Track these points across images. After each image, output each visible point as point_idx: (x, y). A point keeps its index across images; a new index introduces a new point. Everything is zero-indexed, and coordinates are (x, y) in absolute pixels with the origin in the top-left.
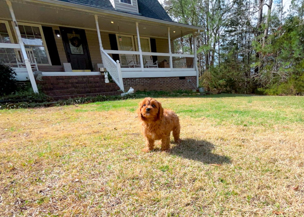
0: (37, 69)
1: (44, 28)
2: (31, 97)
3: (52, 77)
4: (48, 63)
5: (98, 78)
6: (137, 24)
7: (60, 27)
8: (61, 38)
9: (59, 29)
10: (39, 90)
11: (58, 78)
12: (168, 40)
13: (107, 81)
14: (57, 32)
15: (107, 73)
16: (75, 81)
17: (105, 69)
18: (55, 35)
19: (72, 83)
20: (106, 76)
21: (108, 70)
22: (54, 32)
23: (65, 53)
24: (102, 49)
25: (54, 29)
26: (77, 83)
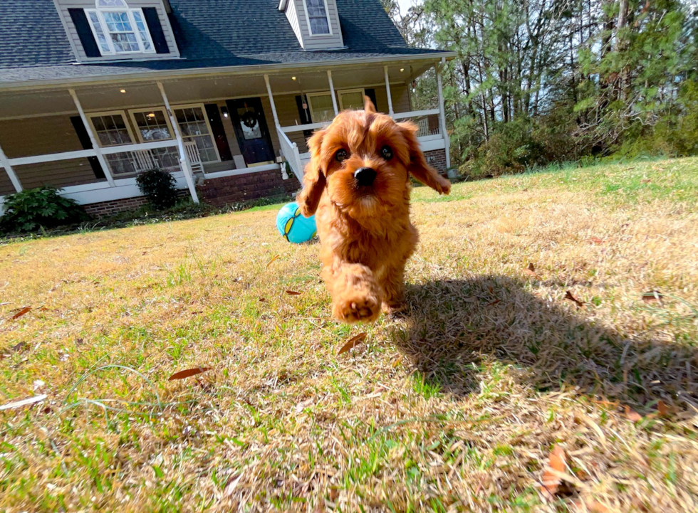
0: (203, 170)
1: (207, 106)
2: (190, 208)
3: (215, 179)
4: (217, 159)
5: (274, 174)
6: (329, 73)
7: (227, 101)
8: (230, 118)
9: (225, 105)
10: (200, 199)
11: (223, 180)
12: (385, 87)
13: (285, 177)
14: (224, 110)
15: (285, 164)
16: (244, 181)
17: (284, 158)
18: (221, 114)
19: (239, 185)
20: (283, 169)
21: (288, 158)
22: (220, 110)
23: (236, 140)
24: (278, 127)
25: (219, 106)
26: (245, 184)
